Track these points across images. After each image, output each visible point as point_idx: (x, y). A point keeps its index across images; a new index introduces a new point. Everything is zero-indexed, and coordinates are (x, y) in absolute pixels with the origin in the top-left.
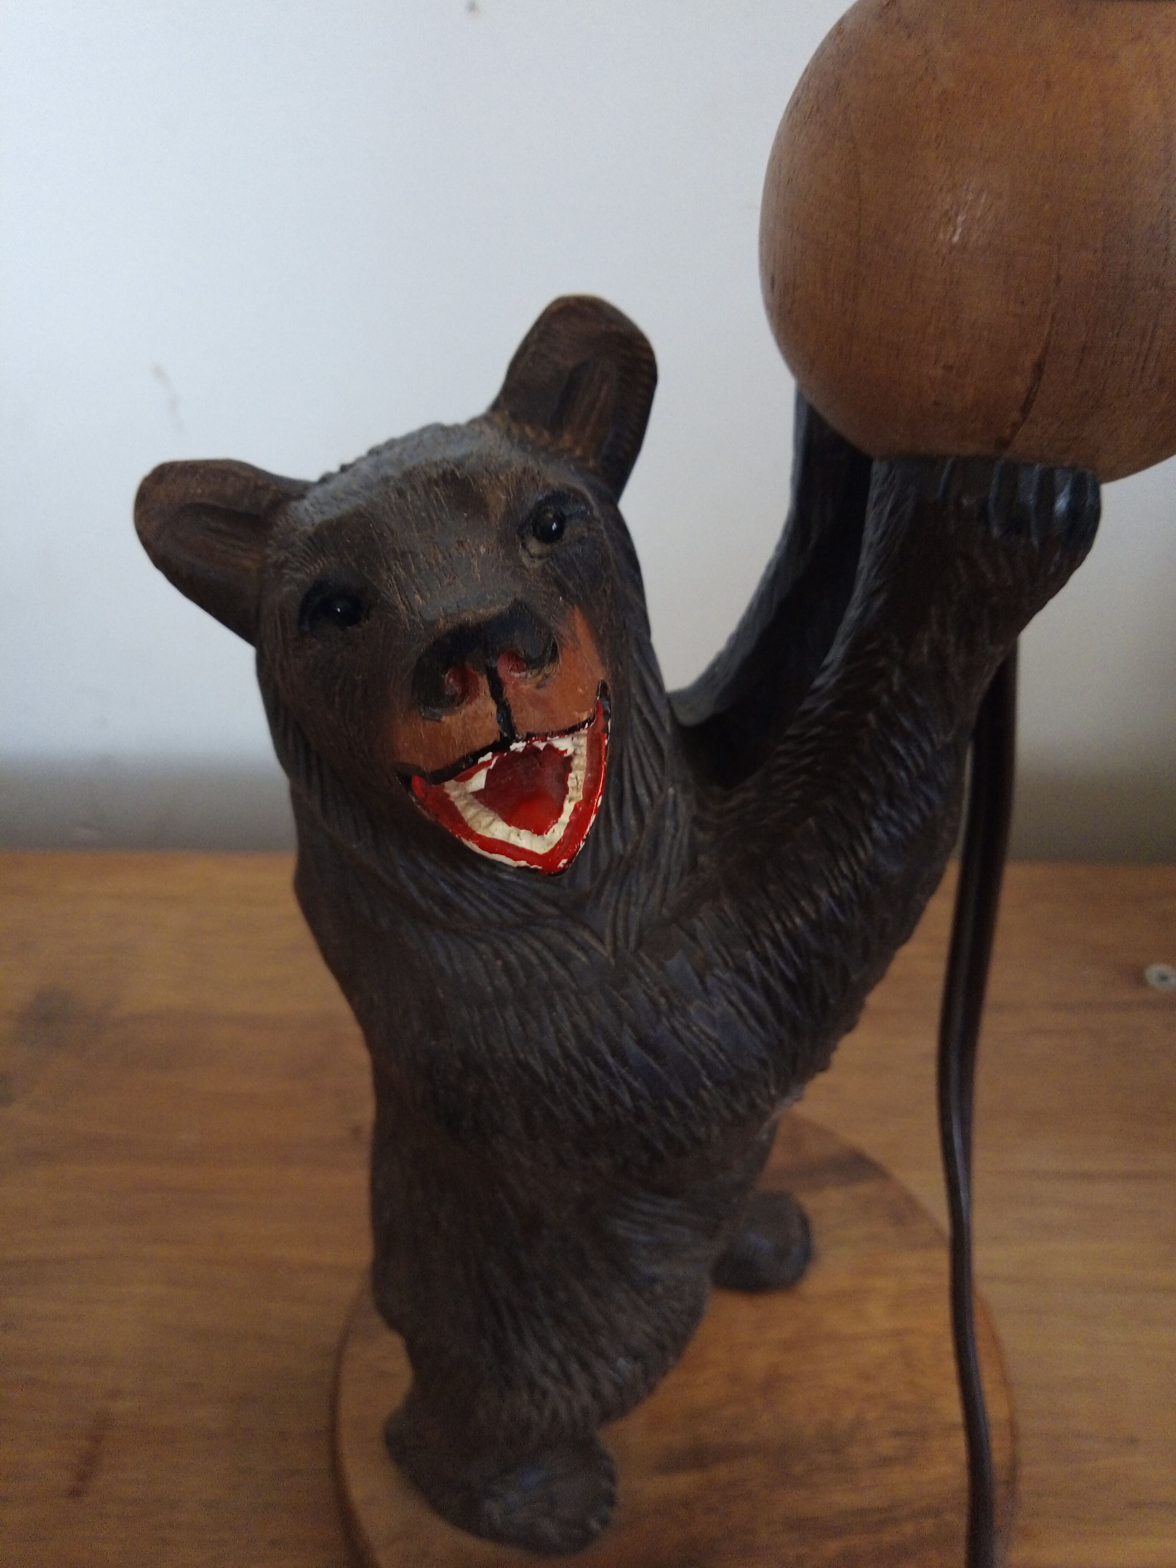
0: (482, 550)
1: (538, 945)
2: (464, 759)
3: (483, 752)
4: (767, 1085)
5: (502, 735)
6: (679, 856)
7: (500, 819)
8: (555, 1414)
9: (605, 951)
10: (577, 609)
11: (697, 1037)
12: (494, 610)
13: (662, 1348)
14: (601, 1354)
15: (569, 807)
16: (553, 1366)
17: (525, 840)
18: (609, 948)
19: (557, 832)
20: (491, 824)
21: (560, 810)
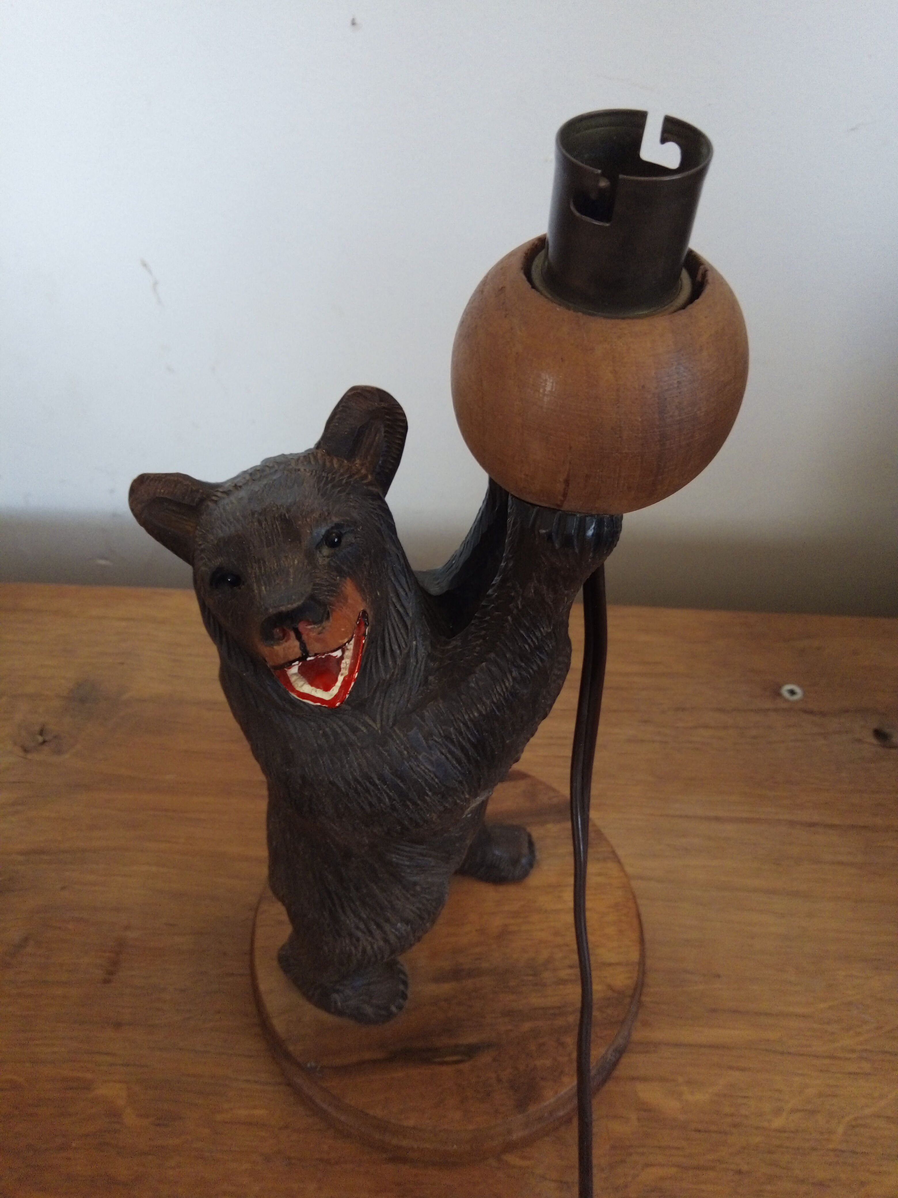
0: (296, 562)
1: (341, 723)
2: (286, 663)
3: (294, 661)
4: (463, 793)
5: (302, 654)
6: (418, 676)
7: (307, 683)
8: (364, 951)
9: (377, 726)
10: (348, 579)
11: (424, 771)
12: (295, 605)
13: (422, 918)
14: (387, 920)
15: (341, 679)
16: (362, 926)
17: (319, 693)
18: (379, 725)
19: (335, 690)
20: (302, 686)
21: (336, 680)
